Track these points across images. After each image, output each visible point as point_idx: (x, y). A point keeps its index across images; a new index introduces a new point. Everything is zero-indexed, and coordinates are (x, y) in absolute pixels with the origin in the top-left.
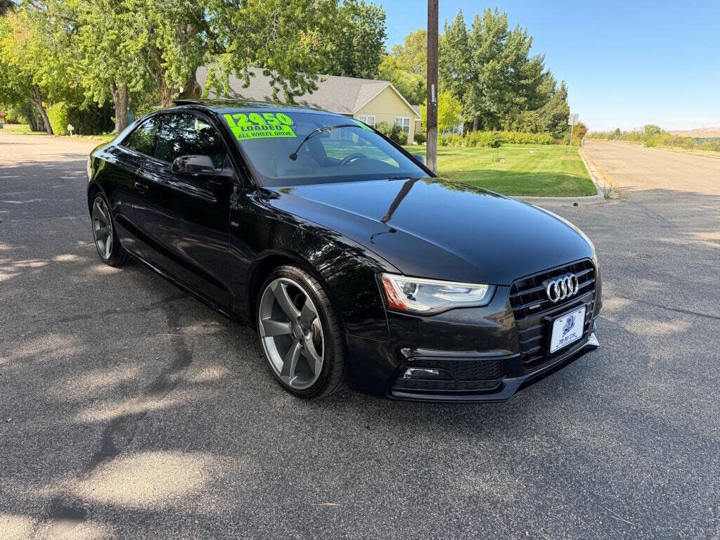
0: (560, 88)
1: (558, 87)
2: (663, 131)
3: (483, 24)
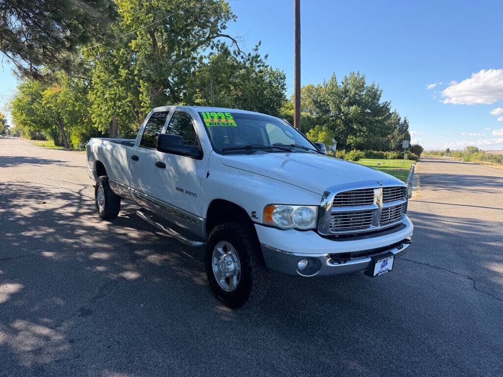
1: (402, 121)
2: (481, 150)
3: (349, 82)
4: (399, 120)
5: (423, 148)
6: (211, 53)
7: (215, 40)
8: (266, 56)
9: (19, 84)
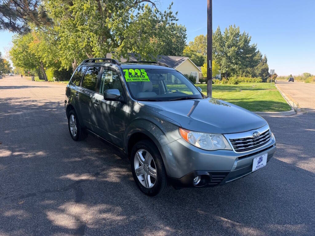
0: (264, 57)
1: (263, 57)
2: (312, 75)
3: (229, 31)
4: (261, 56)
5: (277, 75)
6: (138, 13)
7: (141, 4)
8: (177, 13)
9: (13, 40)
